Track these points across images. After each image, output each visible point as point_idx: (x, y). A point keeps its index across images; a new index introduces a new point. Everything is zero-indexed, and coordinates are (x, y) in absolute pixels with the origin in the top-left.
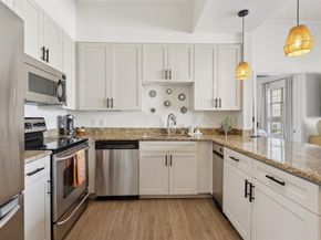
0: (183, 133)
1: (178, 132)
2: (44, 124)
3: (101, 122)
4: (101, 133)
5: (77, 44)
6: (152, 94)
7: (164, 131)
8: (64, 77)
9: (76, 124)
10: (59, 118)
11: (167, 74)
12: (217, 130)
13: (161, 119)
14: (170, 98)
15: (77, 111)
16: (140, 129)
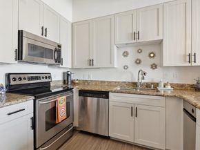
0: (153, 88)
1: (148, 86)
2: (50, 77)
3: (89, 76)
4: (88, 84)
5: (72, 24)
6: (126, 54)
7: (135, 85)
8: (60, 46)
9: (73, 77)
10: (64, 73)
11: (136, 35)
12: (192, 86)
13: (132, 75)
14: (140, 56)
15: (72, 69)
16: (115, 82)
